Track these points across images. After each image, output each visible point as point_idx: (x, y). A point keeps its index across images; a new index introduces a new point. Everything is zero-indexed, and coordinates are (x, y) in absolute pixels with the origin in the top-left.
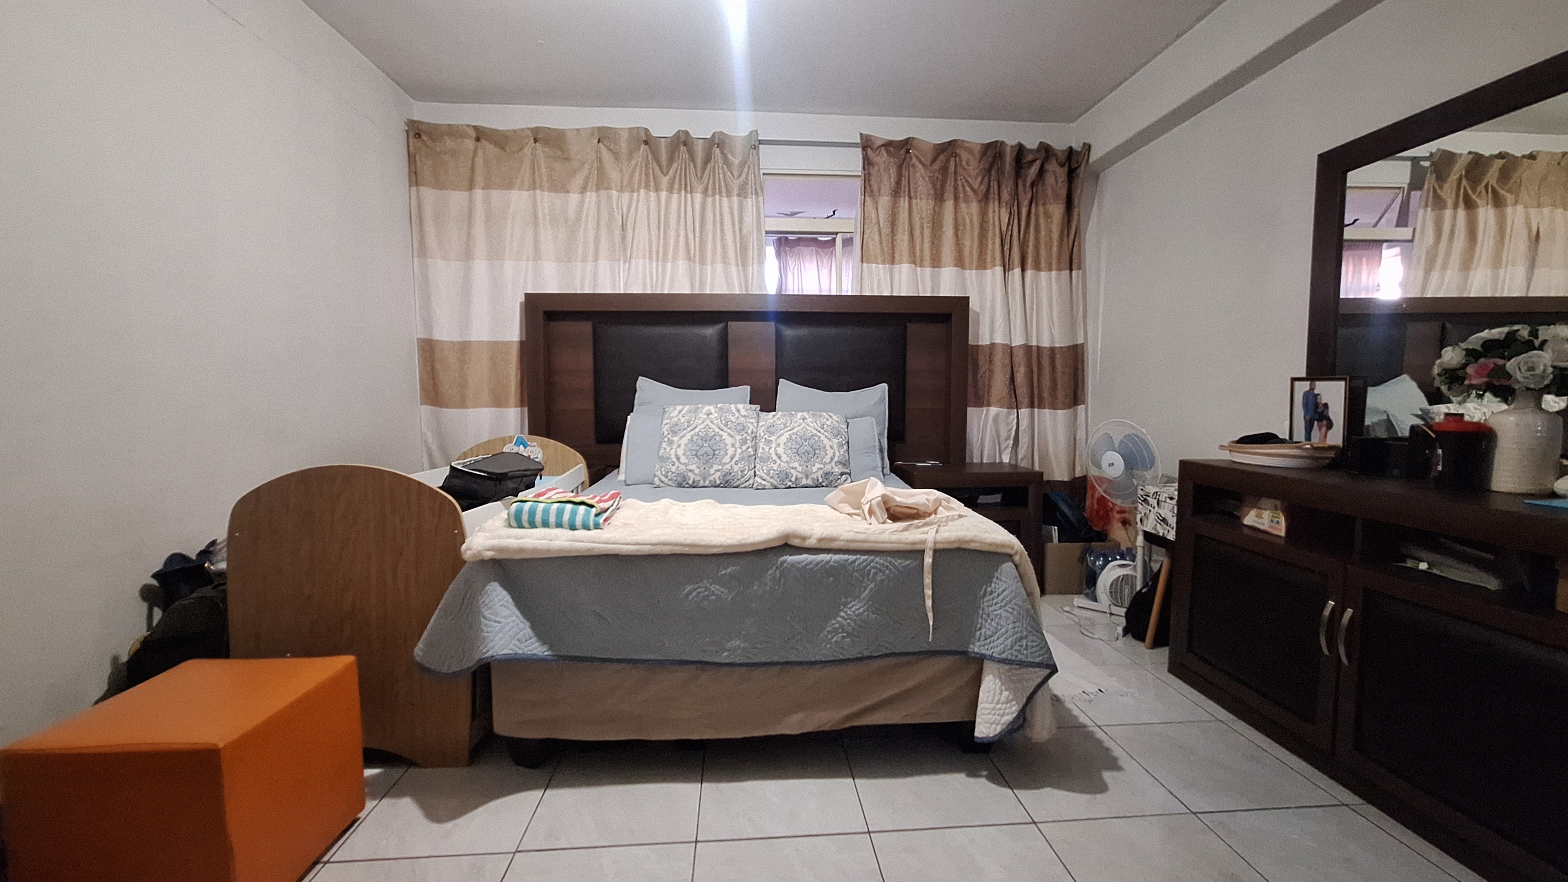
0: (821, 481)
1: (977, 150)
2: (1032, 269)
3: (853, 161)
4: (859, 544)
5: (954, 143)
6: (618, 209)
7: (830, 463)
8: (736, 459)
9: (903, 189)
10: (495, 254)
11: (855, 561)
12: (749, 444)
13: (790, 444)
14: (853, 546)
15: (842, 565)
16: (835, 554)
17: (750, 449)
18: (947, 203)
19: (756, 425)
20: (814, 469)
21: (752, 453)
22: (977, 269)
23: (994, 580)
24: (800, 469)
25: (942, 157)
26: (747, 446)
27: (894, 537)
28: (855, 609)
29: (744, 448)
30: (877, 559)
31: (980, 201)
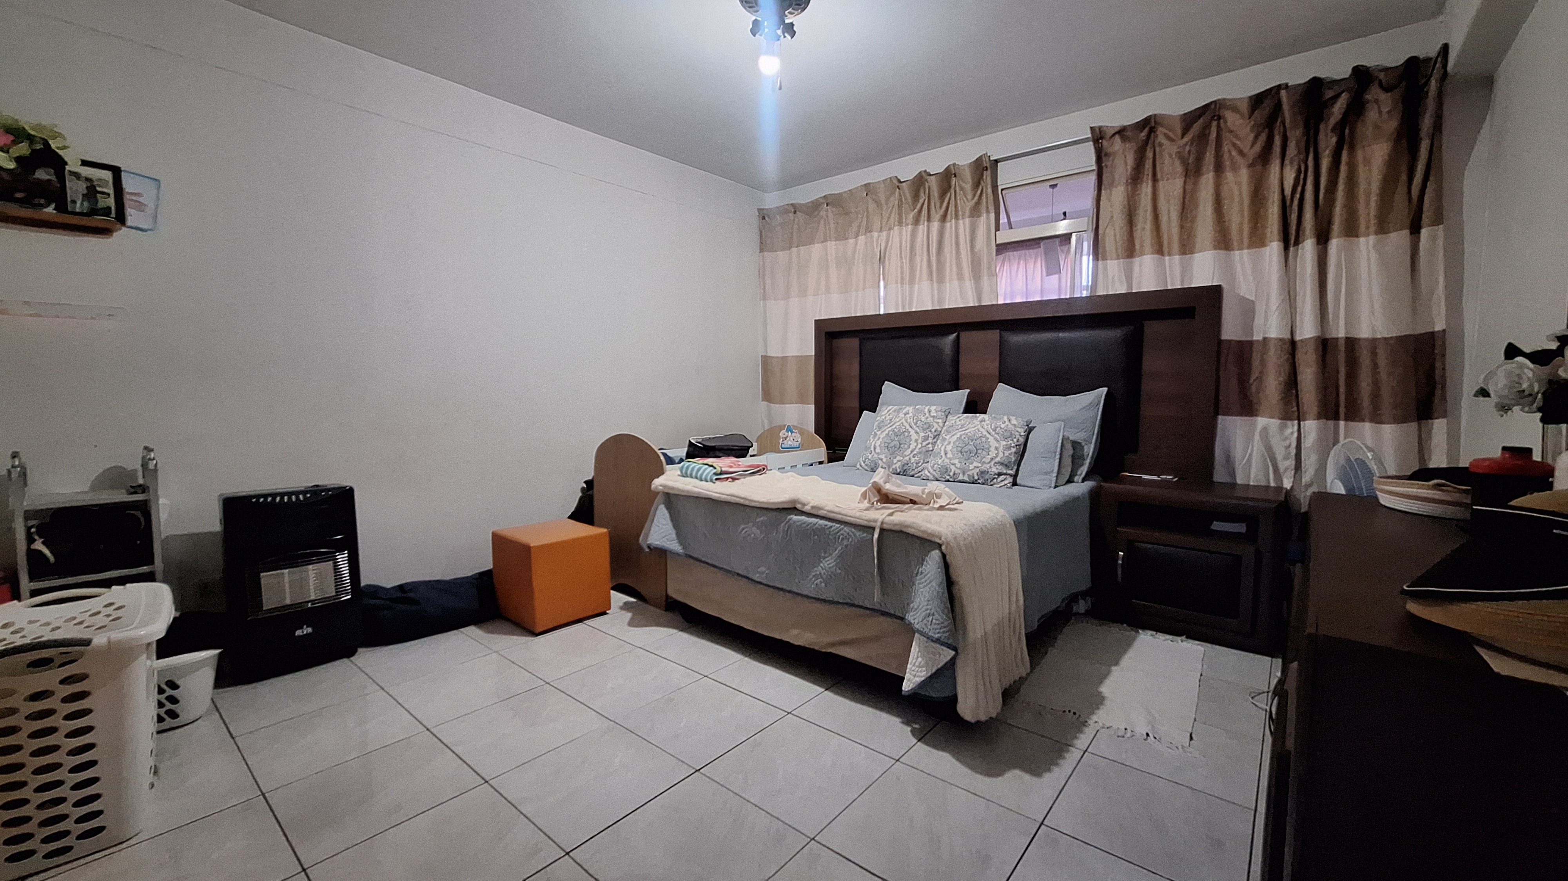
0: (976, 478)
1: (1244, 107)
2: (1338, 237)
3: (1087, 156)
4: (835, 515)
5: (1213, 106)
6: (877, 246)
7: (990, 462)
8: (915, 452)
9: (1146, 173)
10: (803, 293)
11: (831, 527)
12: (930, 440)
13: (957, 443)
14: (832, 515)
15: (823, 529)
16: (821, 519)
17: (930, 446)
18: (1205, 176)
19: (941, 425)
20: (971, 467)
21: (931, 449)
22: (1249, 247)
23: (925, 563)
24: (958, 465)
25: (1196, 127)
26: (927, 442)
27: (858, 514)
28: (828, 564)
29: (924, 444)
30: (845, 528)
31: (1251, 166)
